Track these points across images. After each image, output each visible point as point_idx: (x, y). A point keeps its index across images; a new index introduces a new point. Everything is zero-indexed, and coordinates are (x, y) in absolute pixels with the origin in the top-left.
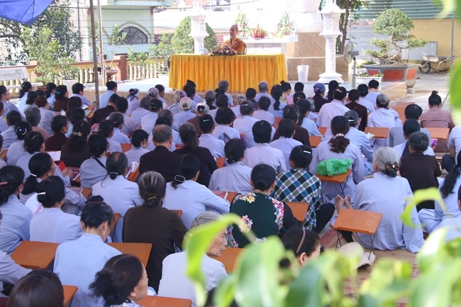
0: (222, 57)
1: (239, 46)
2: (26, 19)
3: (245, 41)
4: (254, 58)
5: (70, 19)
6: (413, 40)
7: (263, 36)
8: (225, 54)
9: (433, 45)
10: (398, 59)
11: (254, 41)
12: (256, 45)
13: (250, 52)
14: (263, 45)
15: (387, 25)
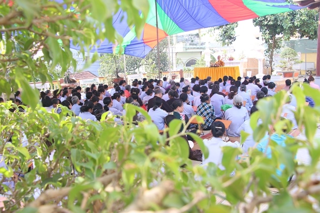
0: (214, 68)
1: (222, 63)
2: (142, 56)
3: (225, 62)
4: (229, 68)
6: (297, 60)
7: (232, 60)
8: (215, 66)
9: (312, 64)
10: (291, 68)
11: (228, 61)
12: (230, 63)
13: (226, 66)
14: (233, 63)
15: (286, 54)
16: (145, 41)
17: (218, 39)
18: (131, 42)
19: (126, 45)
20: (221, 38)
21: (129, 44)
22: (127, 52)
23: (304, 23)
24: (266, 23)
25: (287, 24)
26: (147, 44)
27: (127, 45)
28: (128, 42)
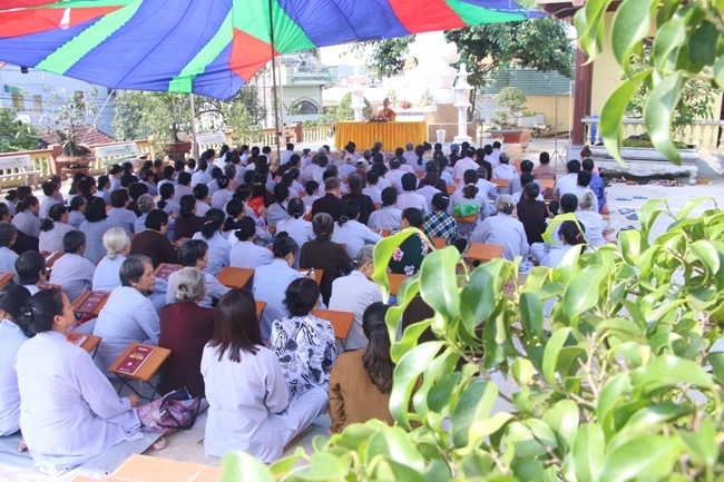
1: (390, 114)
2: (225, 97)
4: (402, 124)
5: (258, 97)
6: (527, 111)
7: (409, 106)
9: (541, 115)
10: (515, 126)
11: (402, 110)
12: (404, 114)
13: (398, 119)
14: (409, 114)
15: (507, 99)
16: (233, 66)
17: (370, 64)
18: (207, 68)
19: (195, 73)
20: (377, 62)
21: (202, 72)
22: (197, 89)
23: (534, 42)
24: (466, 36)
25: (505, 43)
26: (237, 72)
27: (198, 75)
28: (200, 69)
